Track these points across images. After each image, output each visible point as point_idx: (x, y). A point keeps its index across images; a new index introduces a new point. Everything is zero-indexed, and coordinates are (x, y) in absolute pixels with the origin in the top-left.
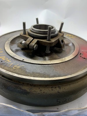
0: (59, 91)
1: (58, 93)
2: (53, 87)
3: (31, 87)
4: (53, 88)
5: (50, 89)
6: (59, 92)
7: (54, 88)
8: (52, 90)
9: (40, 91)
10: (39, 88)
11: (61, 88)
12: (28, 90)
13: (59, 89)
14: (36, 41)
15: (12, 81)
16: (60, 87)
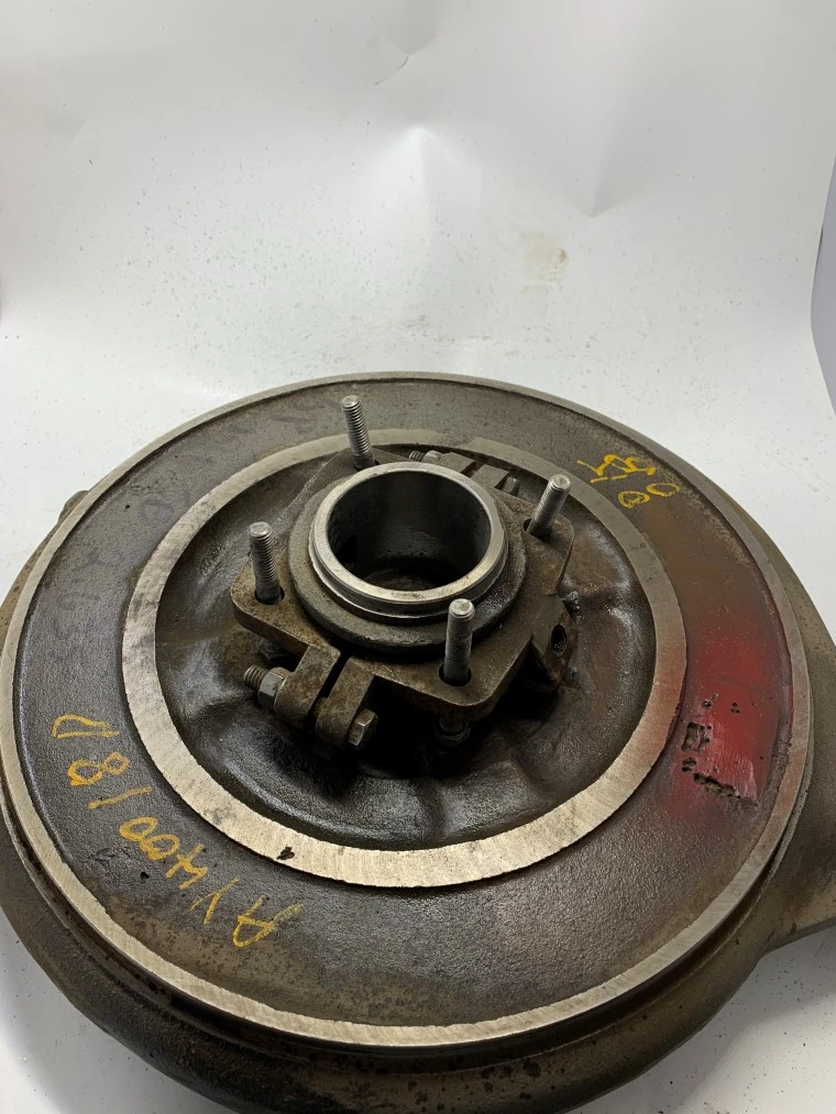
0: (529, 1090)
1: (524, 1101)
2: (492, 1069)
3: (362, 1083)
4: (491, 1079)
5: (478, 1084)
6: (528, 1097)
7: (500, 1073)
8: (489, 1088)
9: (418, 1102)
10: (412, 1085)
11: (543, 1067)
12: (343, 1102)
13: (529, 1079)
14: (365, 685)
15: (243, 1044)
16: (536, 1065)
